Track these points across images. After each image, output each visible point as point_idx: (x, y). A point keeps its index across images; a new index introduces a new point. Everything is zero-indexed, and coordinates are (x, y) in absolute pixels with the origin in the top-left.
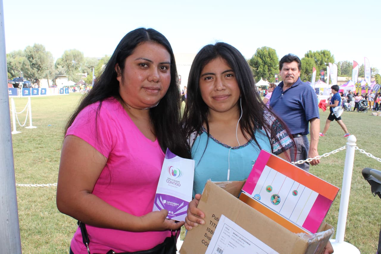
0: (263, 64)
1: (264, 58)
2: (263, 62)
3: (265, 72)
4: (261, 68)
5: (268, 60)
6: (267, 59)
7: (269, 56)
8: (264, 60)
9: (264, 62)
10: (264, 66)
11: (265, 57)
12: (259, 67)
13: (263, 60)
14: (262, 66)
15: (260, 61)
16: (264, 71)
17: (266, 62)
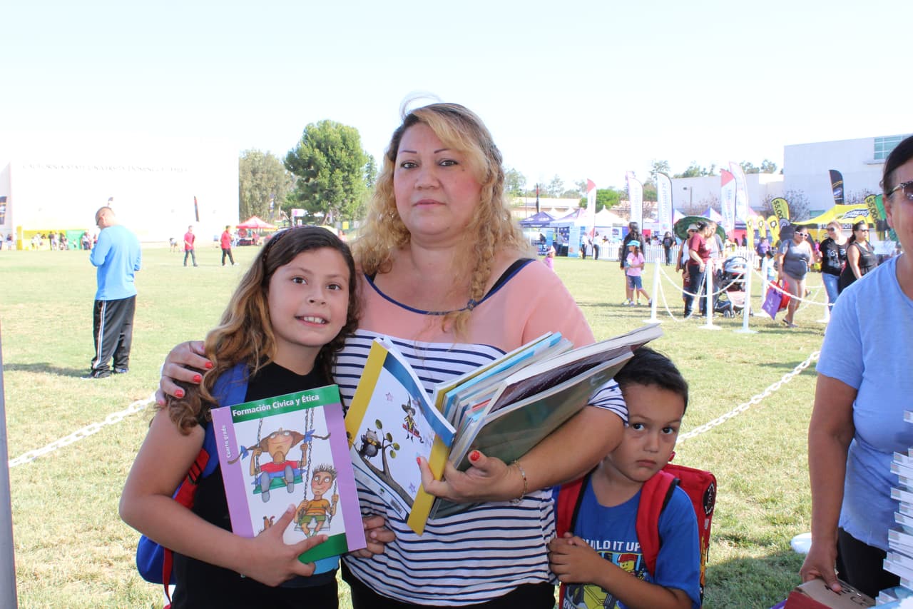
0: (329, 165)
1: (332, 150)
2: (328, 160)
3: (336, 186)
4: (324, 177)
5: (342, 155)
6: (338, 153)
7: (344, 144)
8: (332, 155)
9: (333, 161)
10: (332, 171)
11: (332, 148)
12: (320, 174)
13: (327, 155)
14: (327, 172)
15: (321, 158)
16: (332, 183)
17: (338, 161)
